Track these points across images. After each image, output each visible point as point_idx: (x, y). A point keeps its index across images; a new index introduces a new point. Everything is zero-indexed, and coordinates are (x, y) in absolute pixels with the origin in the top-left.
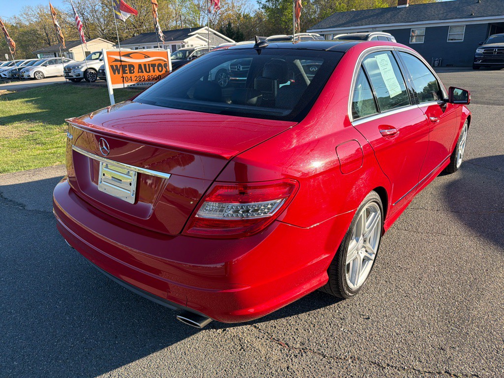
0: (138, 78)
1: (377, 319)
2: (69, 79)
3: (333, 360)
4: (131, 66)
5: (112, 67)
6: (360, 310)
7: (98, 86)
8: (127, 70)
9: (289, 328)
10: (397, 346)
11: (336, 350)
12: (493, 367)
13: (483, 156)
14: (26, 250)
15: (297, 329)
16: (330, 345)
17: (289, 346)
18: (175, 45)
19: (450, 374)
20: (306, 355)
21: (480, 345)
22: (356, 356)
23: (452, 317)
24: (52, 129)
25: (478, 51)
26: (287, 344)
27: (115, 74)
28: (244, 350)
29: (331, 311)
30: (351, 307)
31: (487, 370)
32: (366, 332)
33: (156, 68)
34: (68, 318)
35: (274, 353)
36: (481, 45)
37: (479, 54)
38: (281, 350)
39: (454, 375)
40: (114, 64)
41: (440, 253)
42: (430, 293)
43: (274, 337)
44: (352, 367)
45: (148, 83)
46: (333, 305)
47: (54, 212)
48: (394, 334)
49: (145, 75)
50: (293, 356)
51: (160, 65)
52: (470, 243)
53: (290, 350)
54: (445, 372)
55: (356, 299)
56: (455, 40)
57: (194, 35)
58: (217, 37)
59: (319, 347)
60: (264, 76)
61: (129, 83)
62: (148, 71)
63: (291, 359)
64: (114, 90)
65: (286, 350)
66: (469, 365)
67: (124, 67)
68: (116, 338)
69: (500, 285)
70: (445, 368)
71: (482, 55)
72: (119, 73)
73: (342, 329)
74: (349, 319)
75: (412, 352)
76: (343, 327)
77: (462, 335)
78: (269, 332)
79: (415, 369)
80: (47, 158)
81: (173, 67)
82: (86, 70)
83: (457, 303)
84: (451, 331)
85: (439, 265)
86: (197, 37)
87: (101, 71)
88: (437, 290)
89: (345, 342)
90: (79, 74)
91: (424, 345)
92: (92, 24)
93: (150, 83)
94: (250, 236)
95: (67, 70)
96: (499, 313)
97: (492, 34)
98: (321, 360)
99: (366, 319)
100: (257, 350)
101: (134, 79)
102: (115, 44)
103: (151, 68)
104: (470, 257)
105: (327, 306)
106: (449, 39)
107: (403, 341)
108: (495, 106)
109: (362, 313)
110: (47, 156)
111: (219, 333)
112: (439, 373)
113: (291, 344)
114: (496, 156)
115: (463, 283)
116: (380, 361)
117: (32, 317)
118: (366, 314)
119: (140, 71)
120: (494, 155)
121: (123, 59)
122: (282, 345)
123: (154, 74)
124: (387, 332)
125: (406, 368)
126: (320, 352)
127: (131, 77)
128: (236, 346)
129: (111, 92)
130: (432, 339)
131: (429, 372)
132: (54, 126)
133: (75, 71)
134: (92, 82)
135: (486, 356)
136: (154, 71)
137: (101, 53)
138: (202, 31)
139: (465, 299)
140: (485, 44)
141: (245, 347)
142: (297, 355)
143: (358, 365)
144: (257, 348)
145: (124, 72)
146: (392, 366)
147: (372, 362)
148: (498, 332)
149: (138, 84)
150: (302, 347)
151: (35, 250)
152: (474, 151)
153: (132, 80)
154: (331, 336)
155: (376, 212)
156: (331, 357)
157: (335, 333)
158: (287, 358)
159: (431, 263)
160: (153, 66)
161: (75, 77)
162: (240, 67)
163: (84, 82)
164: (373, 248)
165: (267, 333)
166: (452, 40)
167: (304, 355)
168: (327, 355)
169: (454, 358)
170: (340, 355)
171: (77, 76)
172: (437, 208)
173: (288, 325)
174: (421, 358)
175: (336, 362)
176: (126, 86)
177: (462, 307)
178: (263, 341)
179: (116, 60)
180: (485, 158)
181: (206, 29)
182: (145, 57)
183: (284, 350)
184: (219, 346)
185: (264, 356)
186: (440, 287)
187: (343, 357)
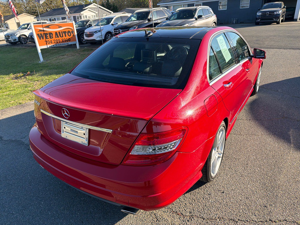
0: (56, 41)
1: (228, 192)
2: (9, 43)
3: (209, 221)
4: (51, 34)
5: (38, 35)
6: (218, 188)
7: (29, 46)
8: (48, 36)
9: (181, 203)
10: (242, 207)
11: (209, 214)
12: (293, 214)
13: (269, 83)
14: (11, 169)
15: (186, 204)
16: (206, 211)
17: (183, 215)
18: (75, 16)
19: (272, 221)
20: (194, 220)
21: (285, 202)
22: (221, 217)
23: (268, 186)
24: (3, 78)
25: (258, 14)
26: (182, 214)
27: (40, 39)
28: (159, 221)
29: (202, 190)
30: (213, 186)
31: (290, 216)
32: (223, 201)
33: (67, 34)
34: (50, 213)
35: (176, 220)
36: (259, 10)
37: (259, 16)
38: (179, 218)
39: (274, 221)
40: (40, 33)
41: (255, 147)
42: (253, 173)
43: (174, 210)
44: (220, 224)
45: (62, 43)
46: (203, 186)
47: (31, 149)
48: (239, 200)
49: (60, 39)
50: (186, 221)
51: (69, 32)
52: (270, 139)
53: (184, 218)
54: (269, 220)
55: (215, 181)
56: (244, 7)
57: (86, 9)
58: (101, 9)
59: (200, 214)
60: (146, 48)
61: (51, 44)
62: (62, 36)
63: (186, 223)
64: (41, 50)
65: (182, 217)
66: (281, 214)
67: (46, 34)
68: (83, 222)
69: (289, 164)
70: (269, 218)
71: (260, 16)
72: (43, 39)
73: (210, 201)
74: (213, 194)
75: (250, 211)
76: (211, 199)
77: (274, 196)
78: (170, 207)
79: (253, 221)
80: (5, 99)
81: (77, 32)
82: (20, 36)
83: (269, 177)
84: (268, 195)
85: (256, 155)
86: (89, 10)
87: (30, 37)
88: (257, 170)
89: (213, 208)
90: (15, 39)
91: (255, 205)
92: (19, 4)
93: (63, 43)
94: (163, 162)
95: (7, 37)
96: (291, 181)
97: (265, 3)
98: (203, 221)
99: (222, 193)
100: (166, 220)
101: (53, 42)
102: (36, 17)
103: (64, 34)
104: (271, 148)
105: (199, 187)
106: (241, 7)
107: (244, 204)
108: (271, 50)
109: (219, 190)
110: (4, 97)
111: (142, 212)
112: (266, 221)
113: (184, 214)
114: (276, 82)
115: (270, 165)
116: (234, 218)
117: (27, 215)
118: (221, 190)
119: (57, 36)
120: (275, 81)
121: (45, 29)
122: (179, 215)
123: (66, 38)
124: (235, 200)
125: (248, 220)
126: (201, 216)
127: (51, 41)
128: (154, 219)
129: (39, 51)
130: (259, 201)
131: (261, 221)
132: (5, 76)
133: (13, 37)
134: (24, 44)
135: (288, 208)
136: (66, 36)
137: (28, 25)
138: (92, 6)
139: (273, 174)
140: (262, 9)
141: (159, 219)
142: (189, 220)
143: (223, 222)
144: (166, 218)
145: (46, 38)
146: (241, 220)
147: (230, 219)
148: (293, 192)
149: (56, 45)
150: (190, 215)
151: (17, 169)
152: (264, 80)
153: (52, 42)
154: (205, 206)
155: (222, 131)
156: (208, 219)
157: (207, 204)
158: (183, 223)
159: (251, 154)
160: (65, 32)
161: (13, 41)
162: (120, 31)
163: (19, 44)
164: (221, 150)
165: (169, 208)
166: (243, 7)
167: (193, 219)
168: (205, 218)
169: (272, 211)
170: (212, 217)
171: (14, 40)
172: (249, 119)
173: (180, 202)
174: (255, 214)
175: (211, 222)
176: (49, 46)
177: (272, 180)
178: (168, 213)
179: (40, 30)
180: (270, 84)
181: (94, 5)
182: (59, 27)
183: (181, 218)
184: (144, 220)
185: (171, 223)
186: (258, 169)
187: (214, 218)
